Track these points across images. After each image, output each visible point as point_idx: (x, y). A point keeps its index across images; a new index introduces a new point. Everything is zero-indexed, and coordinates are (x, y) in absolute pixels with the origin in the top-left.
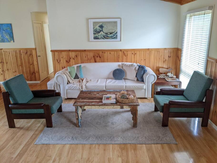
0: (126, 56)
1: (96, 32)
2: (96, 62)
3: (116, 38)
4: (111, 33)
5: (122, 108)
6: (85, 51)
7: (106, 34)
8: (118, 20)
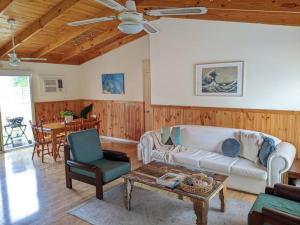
0: (252, 120)
1: (206, 82)
2: (203, 124)
3: (235, 91)
4: (227, 84)
5: (181, 198)
6: (189, 107)
7: (220, 85)
8: (239, 65)
